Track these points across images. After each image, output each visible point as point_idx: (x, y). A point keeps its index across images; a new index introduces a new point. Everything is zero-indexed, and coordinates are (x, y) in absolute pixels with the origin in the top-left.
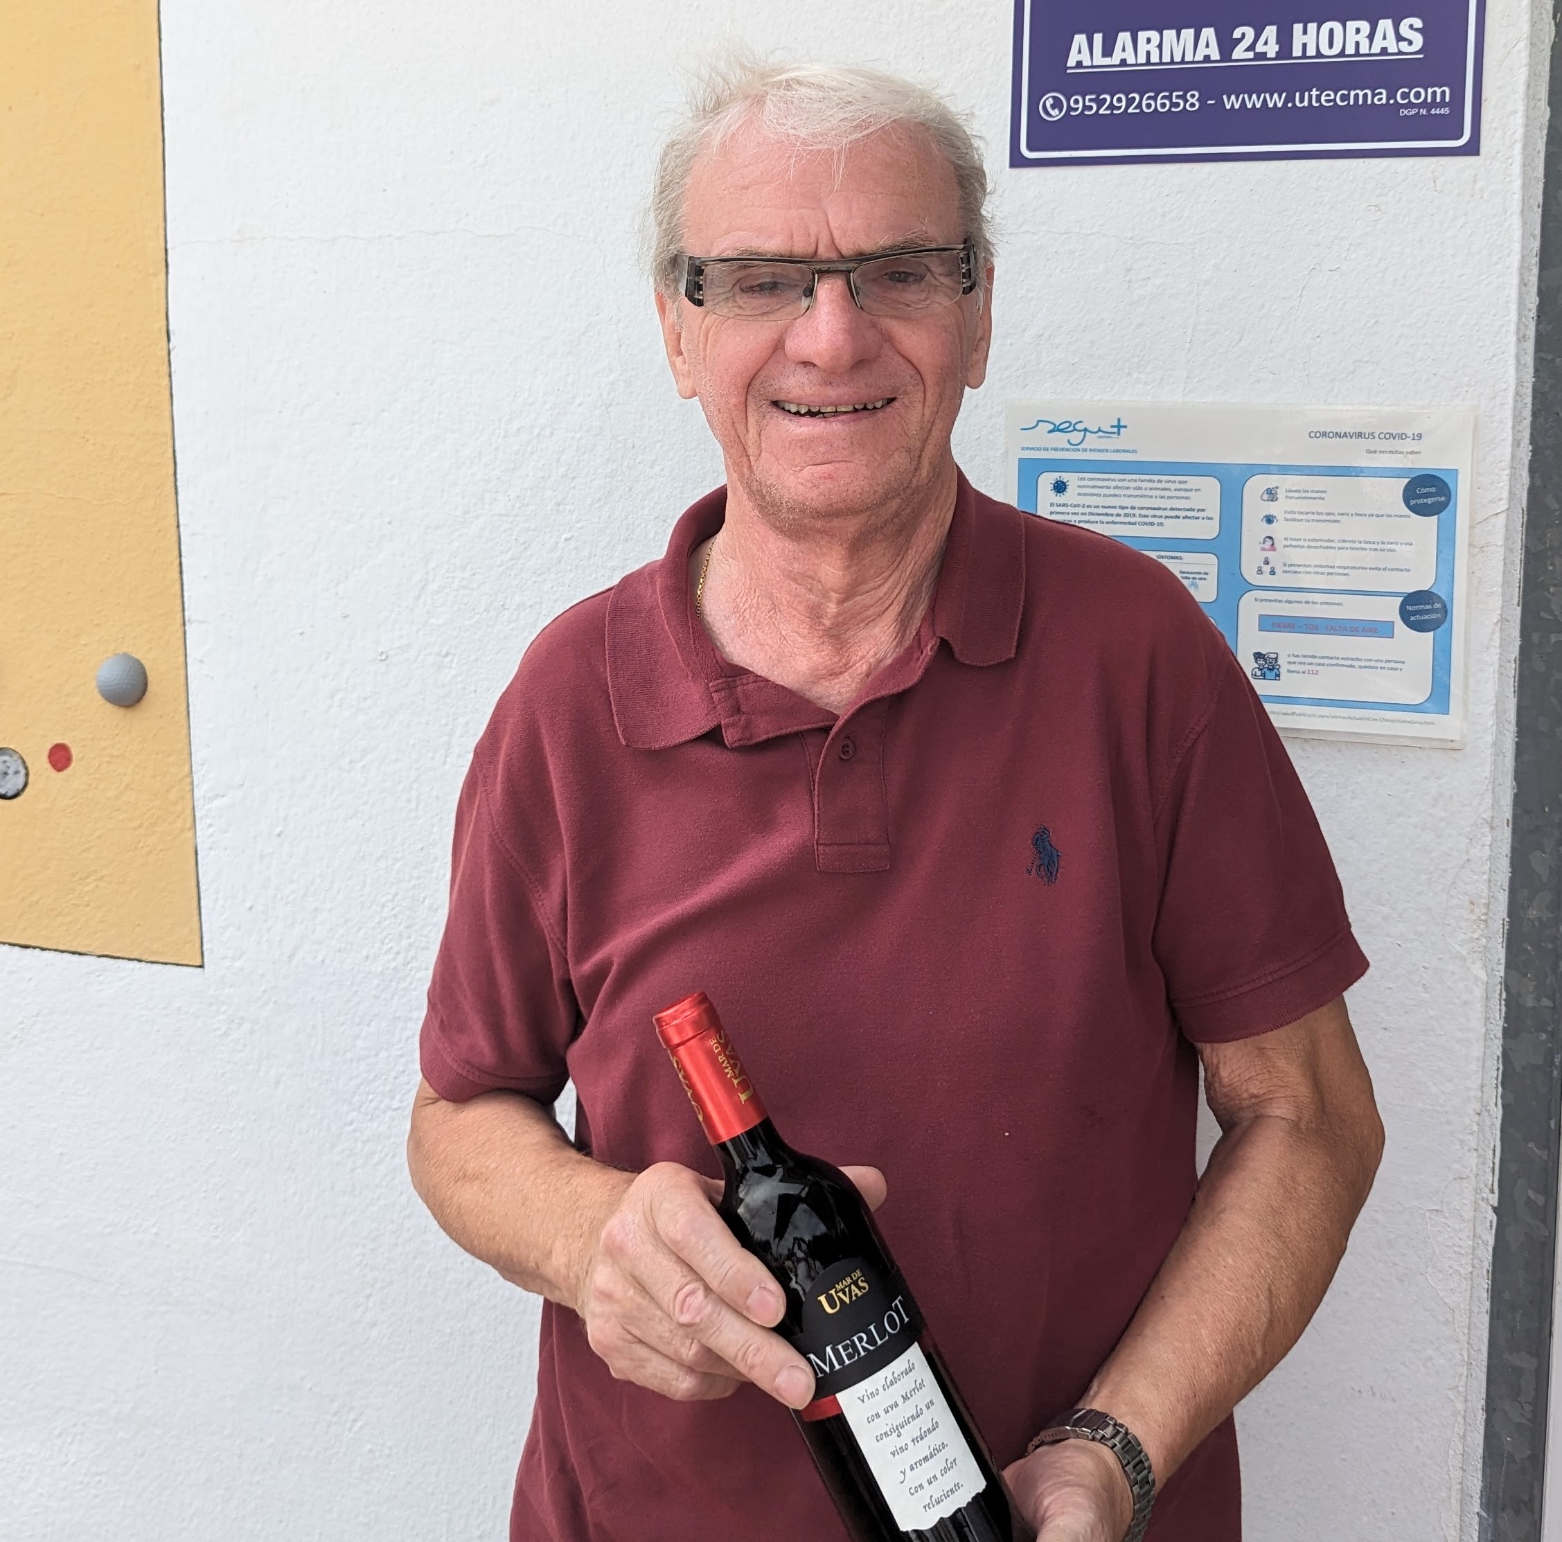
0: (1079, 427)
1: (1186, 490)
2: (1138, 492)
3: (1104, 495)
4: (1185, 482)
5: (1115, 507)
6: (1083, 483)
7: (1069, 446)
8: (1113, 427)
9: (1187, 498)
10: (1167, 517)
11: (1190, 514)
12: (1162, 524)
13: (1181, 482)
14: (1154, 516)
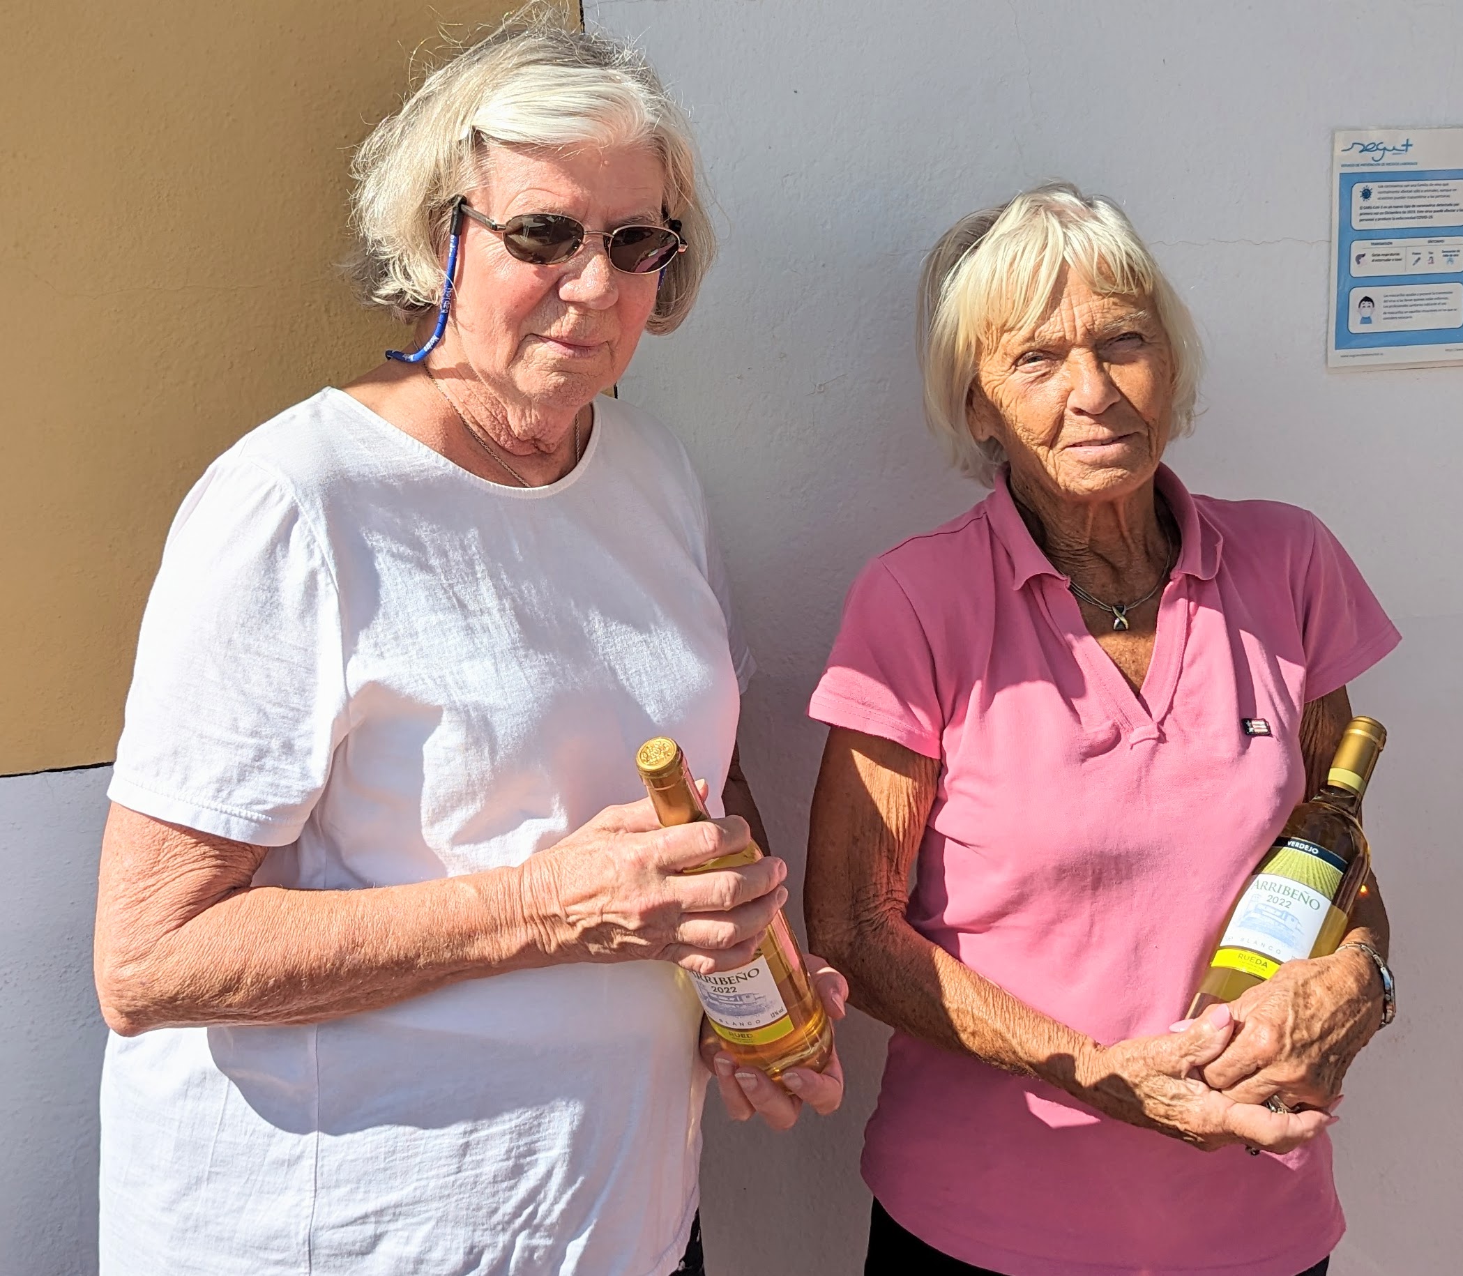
0: (1381, 147)
1: (1447, 191)
2: (1418, 194)
3: (1395, 198)
4: (1447, 184)
5: (1401, 207)
6: (1382, 190)
7: (1373, 162)
8: (1403, 145)
9: (1448, 196)
10: (1435, 211)
11: (1450, 208)
12: (1431, 217)
13: (1444, 185)
14: (1427, 212)
